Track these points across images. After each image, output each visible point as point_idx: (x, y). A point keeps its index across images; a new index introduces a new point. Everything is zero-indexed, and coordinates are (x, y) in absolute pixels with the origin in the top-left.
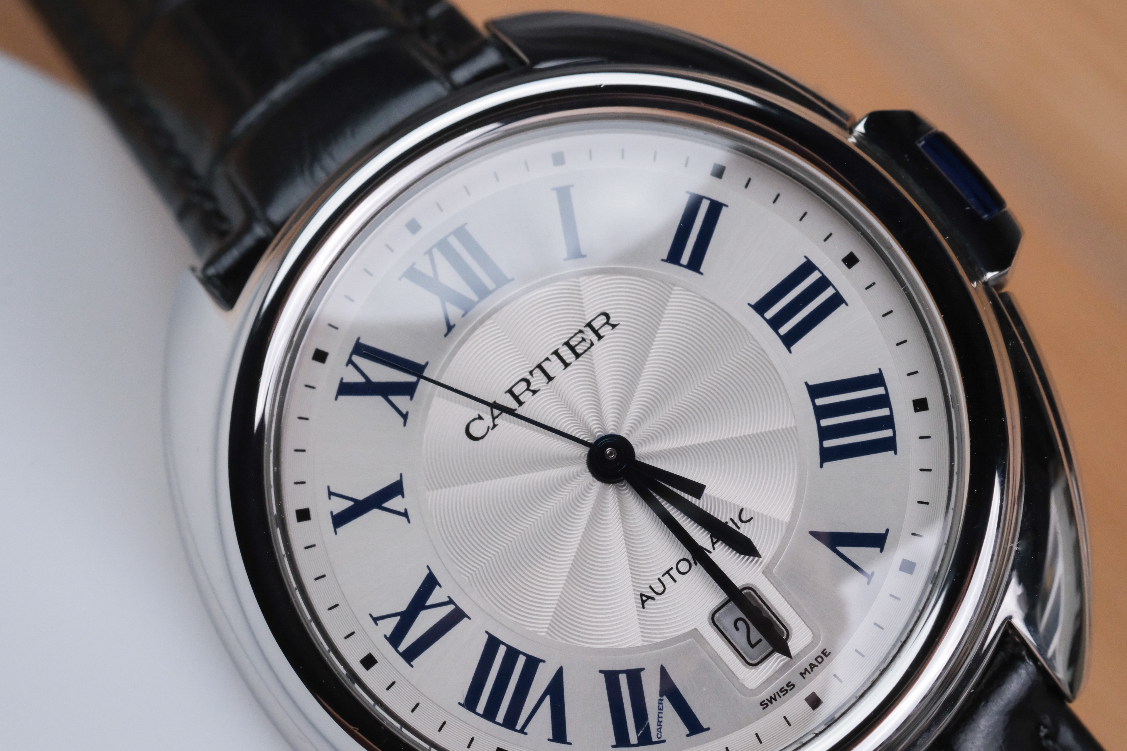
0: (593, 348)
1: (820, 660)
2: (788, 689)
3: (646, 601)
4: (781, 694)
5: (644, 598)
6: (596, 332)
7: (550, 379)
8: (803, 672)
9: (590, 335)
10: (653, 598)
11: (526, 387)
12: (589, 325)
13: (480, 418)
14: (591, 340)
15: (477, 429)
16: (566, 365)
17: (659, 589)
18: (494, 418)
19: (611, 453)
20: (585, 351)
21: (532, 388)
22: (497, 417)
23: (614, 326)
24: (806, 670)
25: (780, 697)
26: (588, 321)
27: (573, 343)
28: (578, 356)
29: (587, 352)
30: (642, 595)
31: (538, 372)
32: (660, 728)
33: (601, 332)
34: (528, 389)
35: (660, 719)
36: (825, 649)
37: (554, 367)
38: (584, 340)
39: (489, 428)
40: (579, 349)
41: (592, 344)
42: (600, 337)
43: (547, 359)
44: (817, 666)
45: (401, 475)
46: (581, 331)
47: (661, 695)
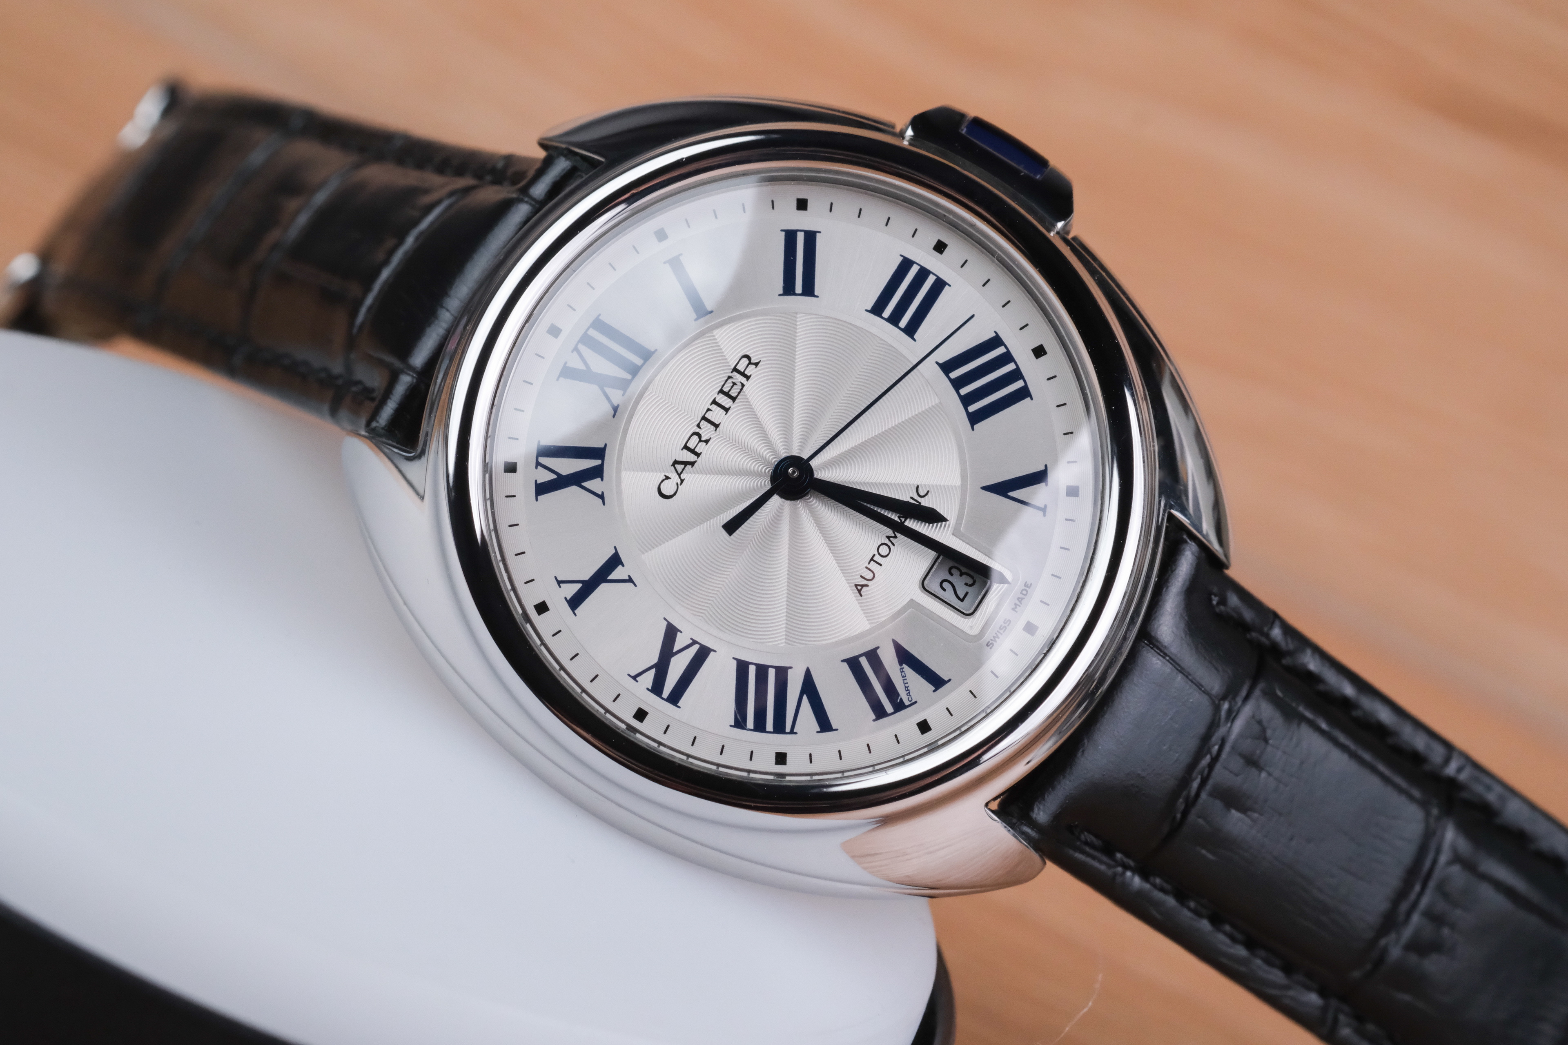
0: (745, 389)
1: (1024, 592)
2: (1006, 625)
3: (861, 589)
4: (1001, 631)
5: (859, 588)
6: (743, 374)
7: (716, 426)
8: (1014, 607)
9: (739, 378)
10: (867, 586)
11: (698, 440)
12: (735, 370)
13: (667, 478)
14: (741, 382)
15: (667, 489)
16: (727, 410)
17: (869, 575)
18: (679, 475)
19: (794, 472)
20: (739, 393)
21: (703, 439)
22: (682, 472)
23: (756, 364)
24: (1016, 604)
25: (1001, 634)
26: (733, 367)
27: (726, 389)
28: (734, 399)
29: (741, 394)
30: (856, 586)
31: (704, 424)
32: (909, 693)
33: (747, 373)
34: (700, 441)
35: (907, 685)
36: (1026, 582)
37: (716, 415)
38: (734, 384)
39: (677, 484)
40: (733, 393)
41: (743, 385)
42: (748, 378)
43: (708, 410)
44: (1024, 598)
45: (615, 548)
46: (729, 377)
47: (901, 664)
